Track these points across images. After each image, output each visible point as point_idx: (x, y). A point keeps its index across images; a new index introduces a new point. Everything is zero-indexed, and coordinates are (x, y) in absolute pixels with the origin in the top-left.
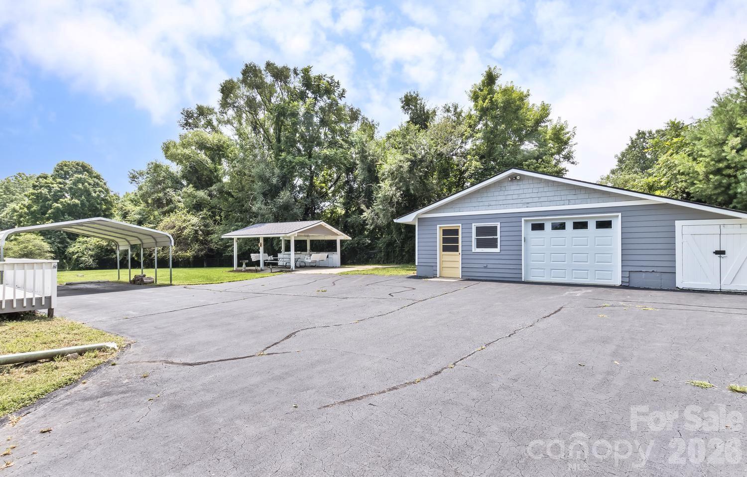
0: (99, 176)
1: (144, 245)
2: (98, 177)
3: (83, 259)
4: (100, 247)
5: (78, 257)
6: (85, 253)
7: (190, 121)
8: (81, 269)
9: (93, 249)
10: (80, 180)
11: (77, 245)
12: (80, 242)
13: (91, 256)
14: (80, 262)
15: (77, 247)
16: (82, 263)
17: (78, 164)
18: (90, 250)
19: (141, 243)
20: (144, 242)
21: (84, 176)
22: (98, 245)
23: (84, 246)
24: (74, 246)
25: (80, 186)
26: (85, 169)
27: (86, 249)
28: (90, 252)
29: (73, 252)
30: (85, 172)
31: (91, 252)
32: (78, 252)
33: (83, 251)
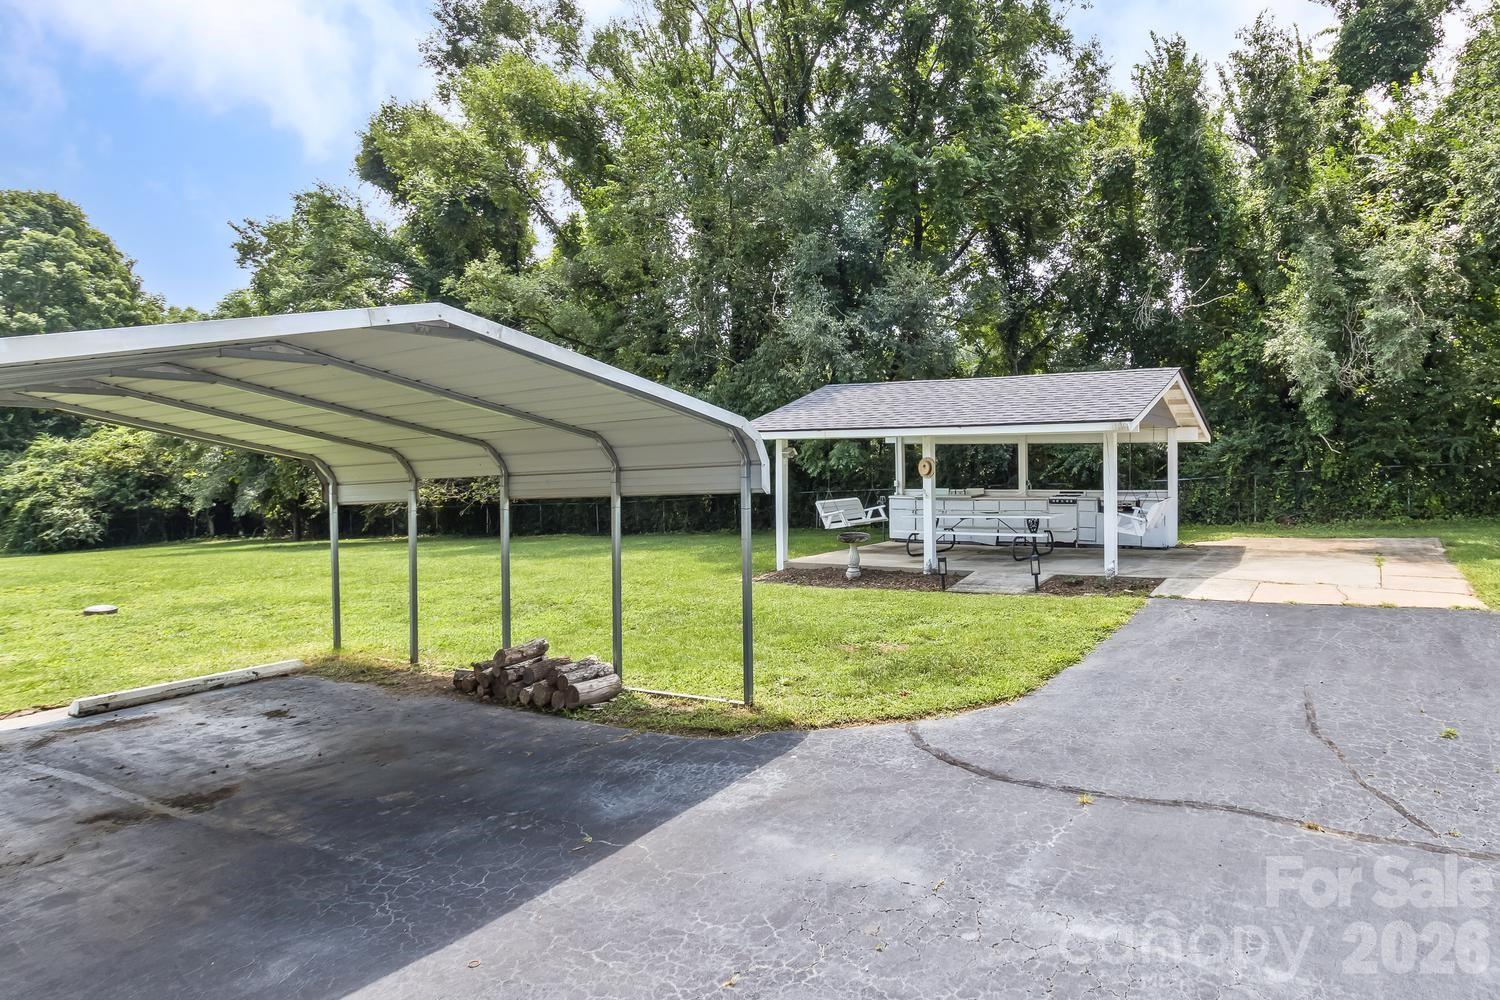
0: (106, 241)
1: (513, 480)
2: (103, 244)
3: (56, 511)
4: (116, 471)
5: (33, 506)
6: (63, 490)
7: (467, 43)
8: (45, 548)
9: (92, 479)
10: (45, 249)
11: (32, 465)
12: (40, 455)
13: (86, 502)
14: (44, 522)
15: (30, 470)
16: (50, 526)
17: (38, 200)
18: (78, 480)
19: (497, 472)
20: (512, 470)
21: (64, 239)
22: (109, 463)
23: (59, 469)
24: (23, 468)
25: (48, 267)
26: (60, 216)
27: (65, 477)
28: (82, 491)
29: (17, 490)
30: (66, 229)
31: (84, 490)
32: (33, 489)
33: (54, 482)
